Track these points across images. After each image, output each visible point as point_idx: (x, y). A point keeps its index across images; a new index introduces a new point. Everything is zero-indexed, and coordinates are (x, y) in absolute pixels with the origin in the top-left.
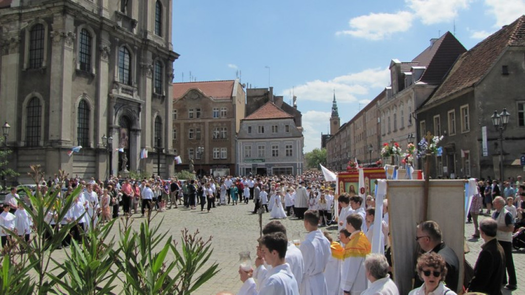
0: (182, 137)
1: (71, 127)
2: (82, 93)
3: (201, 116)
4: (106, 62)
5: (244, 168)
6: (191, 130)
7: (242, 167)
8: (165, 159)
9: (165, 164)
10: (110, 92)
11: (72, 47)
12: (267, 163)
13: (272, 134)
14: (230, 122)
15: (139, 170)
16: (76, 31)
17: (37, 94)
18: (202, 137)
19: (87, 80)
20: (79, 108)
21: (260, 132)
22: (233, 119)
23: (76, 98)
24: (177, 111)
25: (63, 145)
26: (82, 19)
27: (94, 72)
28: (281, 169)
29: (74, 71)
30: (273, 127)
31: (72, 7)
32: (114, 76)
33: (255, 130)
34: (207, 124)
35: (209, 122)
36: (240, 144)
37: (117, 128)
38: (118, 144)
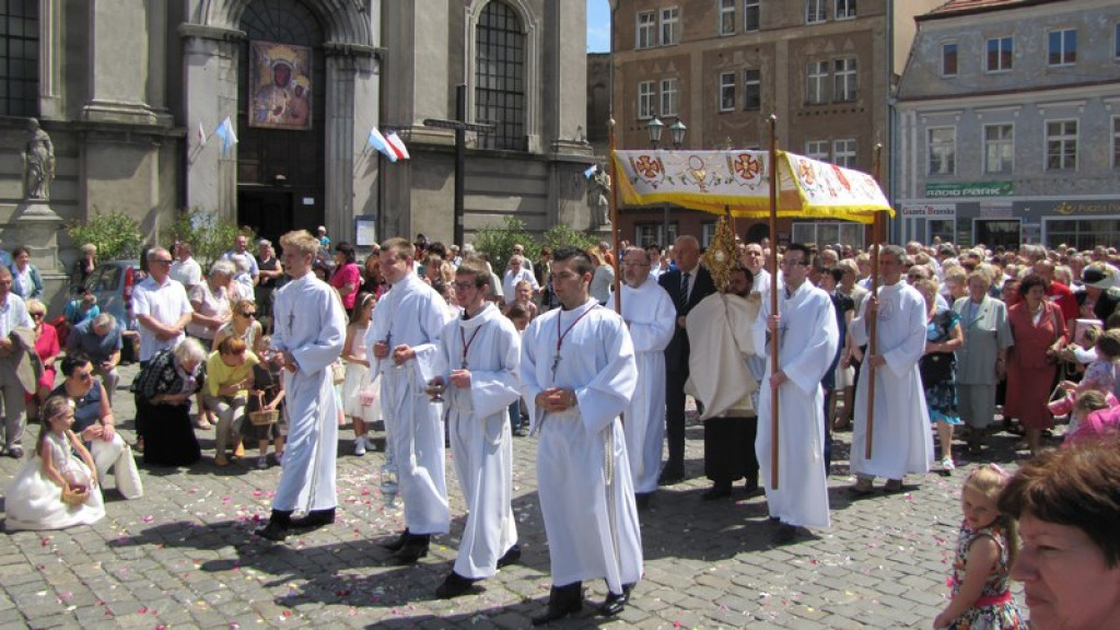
0: (697, 105)
3: (762, 18)
5: (921, 222)
6: (731, 78)
7: (914, 217)
8: (545, 179)
9: (545, 196)
12: (1022, 199)
13: (1049, 72)
14: (870, 31)
15: (364, 218)
18: (763, 100)
21: (992, 64)
22: (882, 19)
24: (681, 13)
28: (1085, 225)
30: (1054, 38)
33: (974, 57)
34: (782, 48)
35: (790, 41)
36: (909, 117)
37: (223, 39)
38: (233, 109)
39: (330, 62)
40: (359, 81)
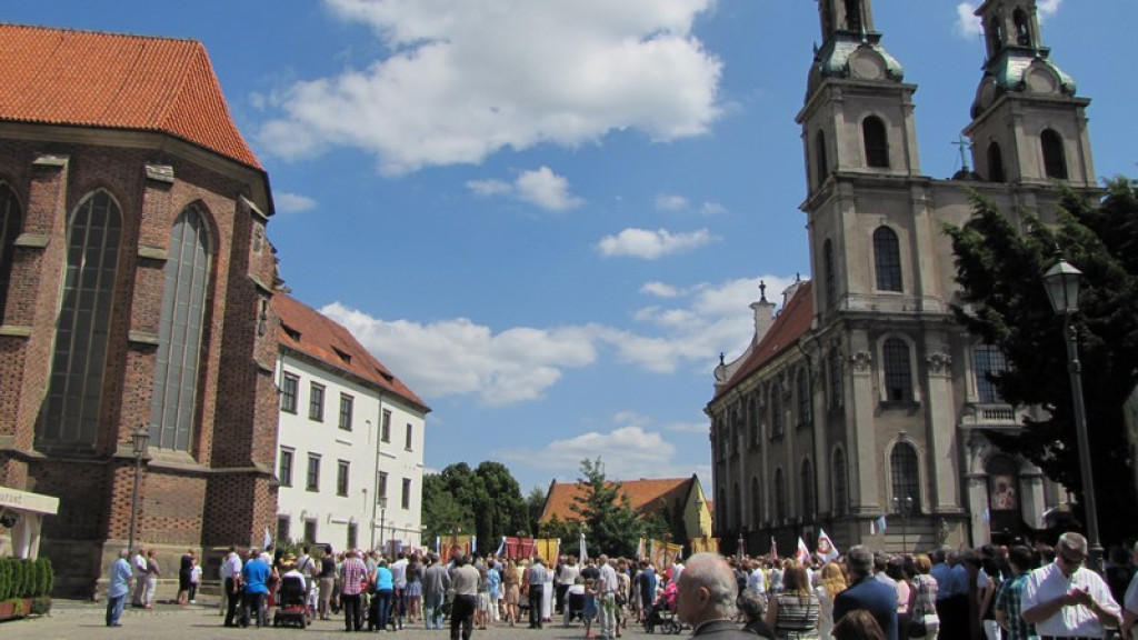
1: (879, 486)
2: (896, 433)
4: (942, 377)
10: (959, 421)
11: (868, 372)
16: (872, 348)
17: (840, 444)
19: (906, 412)
20: (895, 456)
23: (886, 444)
25: (863, 513)
26: (883, 326)
27: (917, 396)
29: (877, 403)
31: (855, 317)
32: (966, 394)
37: (980, 477)
38: (986, 504)
39: (1021, 480)
40: (1034, 487)
